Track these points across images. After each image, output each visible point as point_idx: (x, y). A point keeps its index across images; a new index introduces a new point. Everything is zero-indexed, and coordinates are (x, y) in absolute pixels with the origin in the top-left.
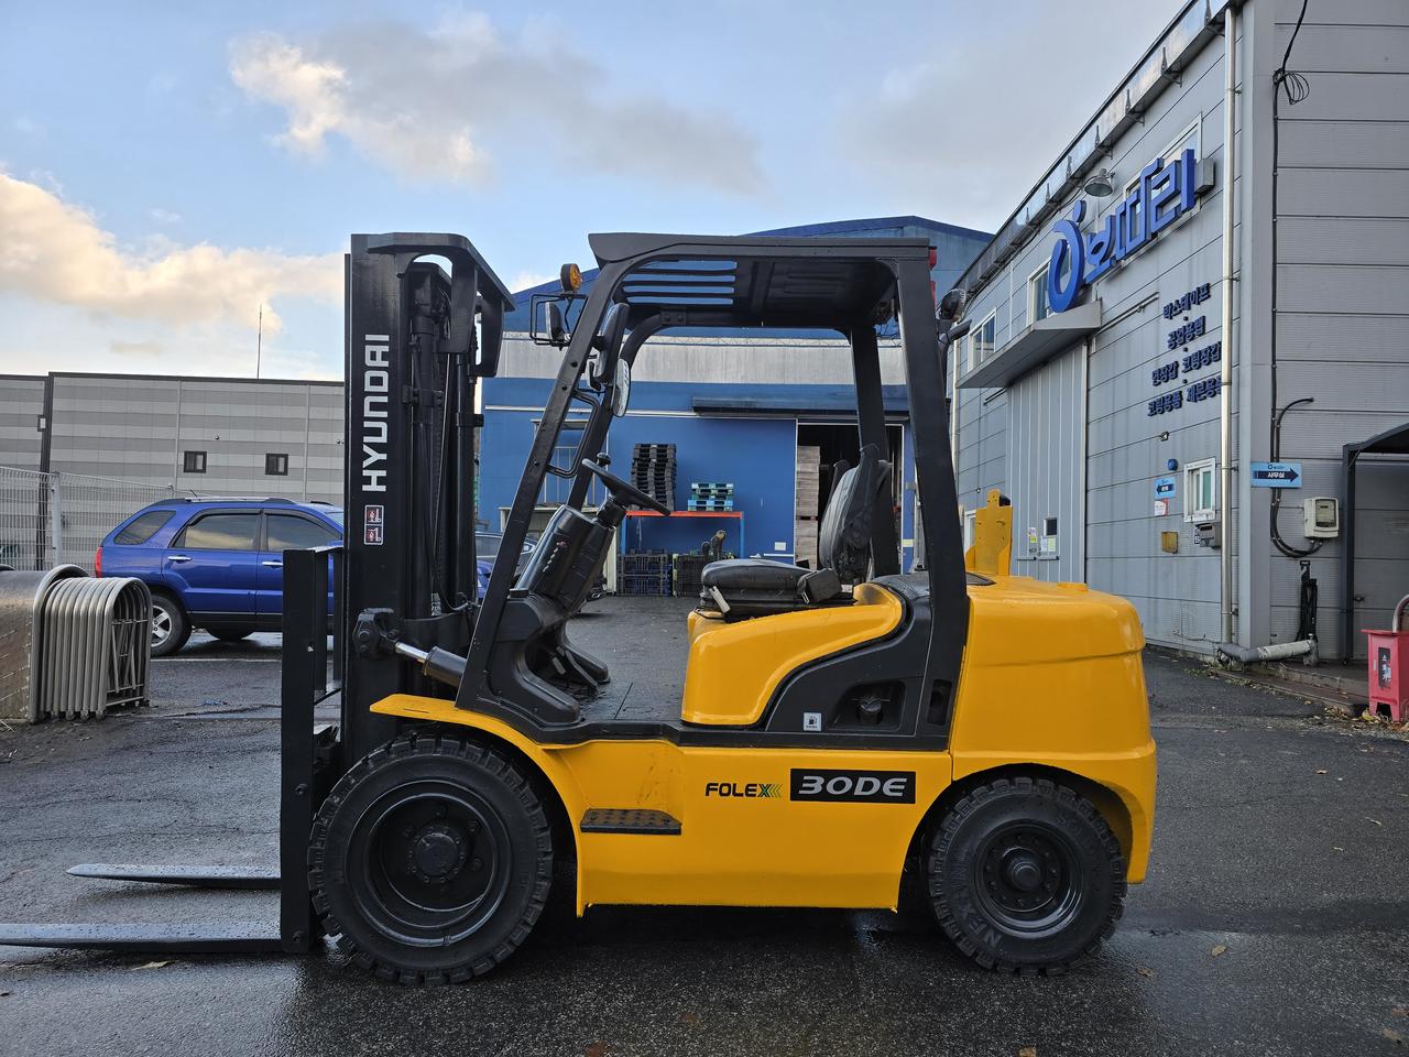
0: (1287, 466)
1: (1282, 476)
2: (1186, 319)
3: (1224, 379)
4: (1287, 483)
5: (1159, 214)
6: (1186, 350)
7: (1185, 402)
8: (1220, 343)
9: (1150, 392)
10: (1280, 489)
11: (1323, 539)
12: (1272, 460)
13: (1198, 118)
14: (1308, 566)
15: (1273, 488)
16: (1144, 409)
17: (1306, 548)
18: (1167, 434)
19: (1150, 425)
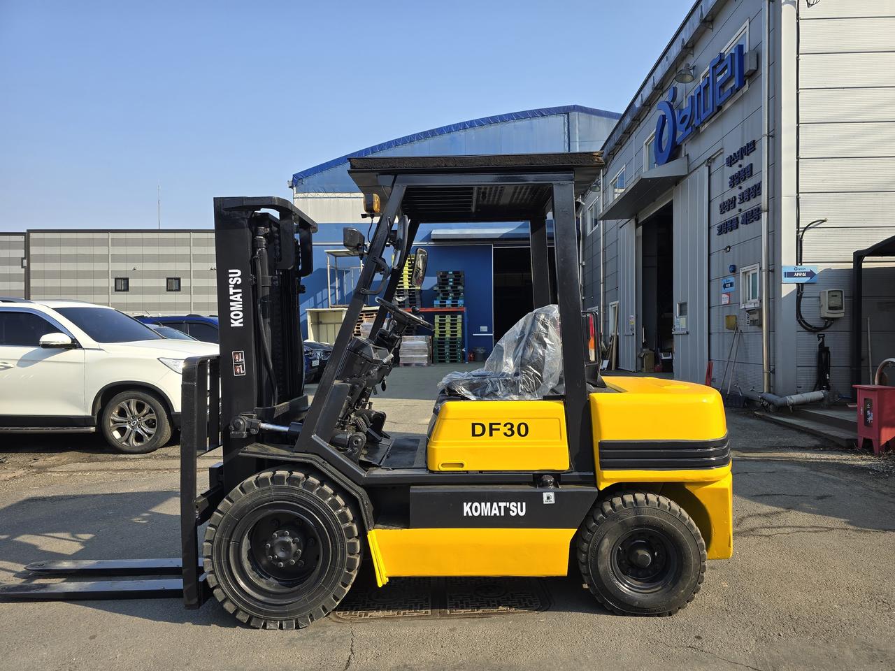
0: (807, 268)
1: (805, 275)
2: (740, 166)
3: (764, 207)
4: (808, 280)
6: (740, 188)
7: (740, 225)
8: (761, 182)
9: (718, 219)
10: (802, 284)
11: (833, 319)
12: (797, 264)
13: (747, 23)
14: (823, 338)
15: (798, 284)
16: (715, 231)
17: (822, 325)
18: (730, 247)
19: (719, 241)
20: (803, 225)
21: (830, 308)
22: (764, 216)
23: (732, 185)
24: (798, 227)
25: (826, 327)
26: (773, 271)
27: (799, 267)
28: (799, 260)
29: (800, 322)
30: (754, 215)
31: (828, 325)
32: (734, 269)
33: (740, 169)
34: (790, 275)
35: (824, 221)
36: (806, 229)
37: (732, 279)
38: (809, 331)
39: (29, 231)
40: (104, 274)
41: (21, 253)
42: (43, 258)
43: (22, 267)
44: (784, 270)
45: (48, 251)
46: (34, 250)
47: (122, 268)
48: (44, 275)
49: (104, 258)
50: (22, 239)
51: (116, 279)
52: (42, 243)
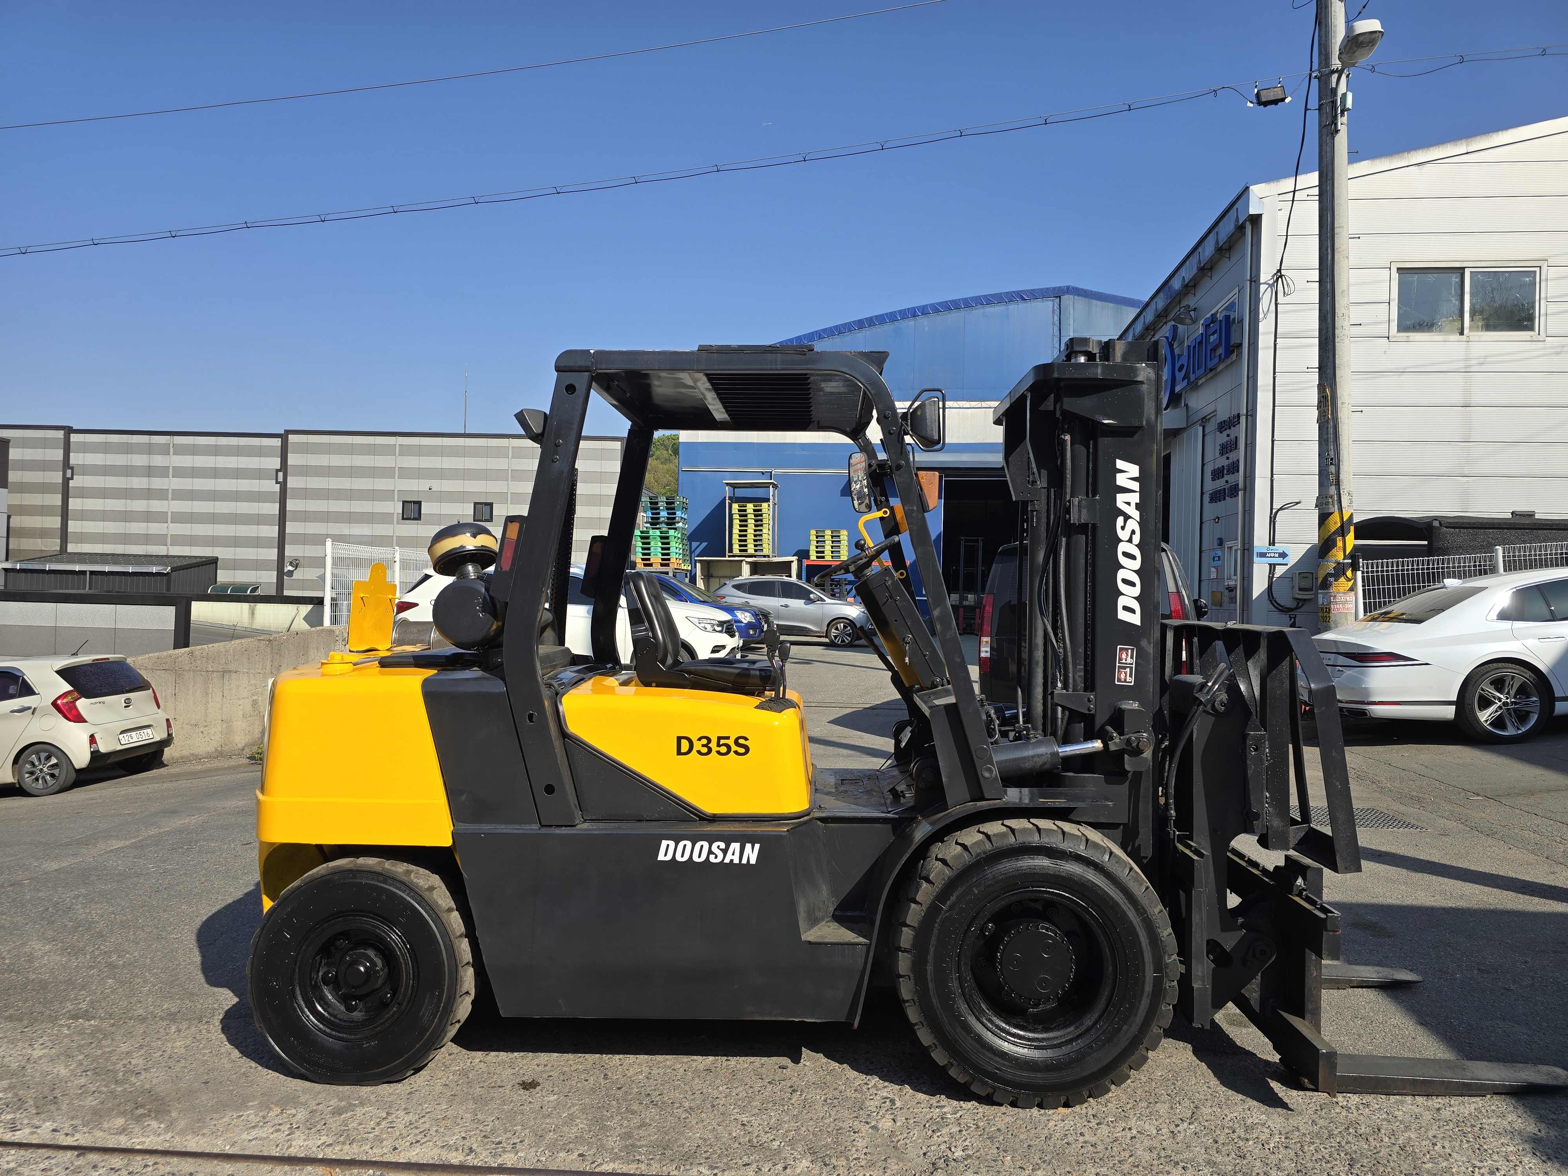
0: (1279, 547)
1: (1277, 555)
2: (1228, 436)
3: (1241, 485)
4: (1280, 560)
5: (1212, 355)
6: (1228, 458)
7: (1227, 498)
8: (1238, 461)
9: (1211, 486)
10: (1275, 565)
11: (1305, 600)
12: (1270, 545)
13: (1236, 290)
14: (1295, 618)
15: (1270, 565)
16: (1207, 498)
17: (1294, 605)
18: (1219, 518)
19: (1211, 509)
20: (1276, 506)
21: (1300, 589)
22: (1240, 493)
23: (1222, 454)
24: (1272, 509)
25: (1297, 608)
26: (1248, 550)
27: (1272, 547)
28: (1272, 543)
29: (1271, 601)
30: (1233, 491)
31: (1300, 605)
32: (1221, 542)
33: (1228, 439)
34: (1263, 555)
35: (1297, 503)
36: (1279, 510)
37: (1219, 553)
38: (1281, 611)
39: (288, 432)
40: (387, 495)
41: (276, 463)
42: (306, 471)
43: (277, 483)
44: (1256, 551)
45: (314, 460)
46: (293, 459)
47: (413, 487)
48: (306, 494)
49: (387, 473)
50: (277, 442)
51: (404, 502)
52: (305, 449)
